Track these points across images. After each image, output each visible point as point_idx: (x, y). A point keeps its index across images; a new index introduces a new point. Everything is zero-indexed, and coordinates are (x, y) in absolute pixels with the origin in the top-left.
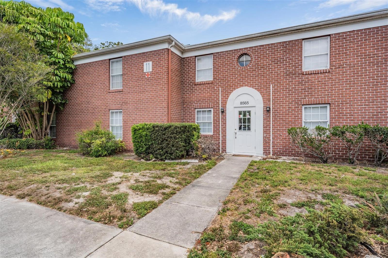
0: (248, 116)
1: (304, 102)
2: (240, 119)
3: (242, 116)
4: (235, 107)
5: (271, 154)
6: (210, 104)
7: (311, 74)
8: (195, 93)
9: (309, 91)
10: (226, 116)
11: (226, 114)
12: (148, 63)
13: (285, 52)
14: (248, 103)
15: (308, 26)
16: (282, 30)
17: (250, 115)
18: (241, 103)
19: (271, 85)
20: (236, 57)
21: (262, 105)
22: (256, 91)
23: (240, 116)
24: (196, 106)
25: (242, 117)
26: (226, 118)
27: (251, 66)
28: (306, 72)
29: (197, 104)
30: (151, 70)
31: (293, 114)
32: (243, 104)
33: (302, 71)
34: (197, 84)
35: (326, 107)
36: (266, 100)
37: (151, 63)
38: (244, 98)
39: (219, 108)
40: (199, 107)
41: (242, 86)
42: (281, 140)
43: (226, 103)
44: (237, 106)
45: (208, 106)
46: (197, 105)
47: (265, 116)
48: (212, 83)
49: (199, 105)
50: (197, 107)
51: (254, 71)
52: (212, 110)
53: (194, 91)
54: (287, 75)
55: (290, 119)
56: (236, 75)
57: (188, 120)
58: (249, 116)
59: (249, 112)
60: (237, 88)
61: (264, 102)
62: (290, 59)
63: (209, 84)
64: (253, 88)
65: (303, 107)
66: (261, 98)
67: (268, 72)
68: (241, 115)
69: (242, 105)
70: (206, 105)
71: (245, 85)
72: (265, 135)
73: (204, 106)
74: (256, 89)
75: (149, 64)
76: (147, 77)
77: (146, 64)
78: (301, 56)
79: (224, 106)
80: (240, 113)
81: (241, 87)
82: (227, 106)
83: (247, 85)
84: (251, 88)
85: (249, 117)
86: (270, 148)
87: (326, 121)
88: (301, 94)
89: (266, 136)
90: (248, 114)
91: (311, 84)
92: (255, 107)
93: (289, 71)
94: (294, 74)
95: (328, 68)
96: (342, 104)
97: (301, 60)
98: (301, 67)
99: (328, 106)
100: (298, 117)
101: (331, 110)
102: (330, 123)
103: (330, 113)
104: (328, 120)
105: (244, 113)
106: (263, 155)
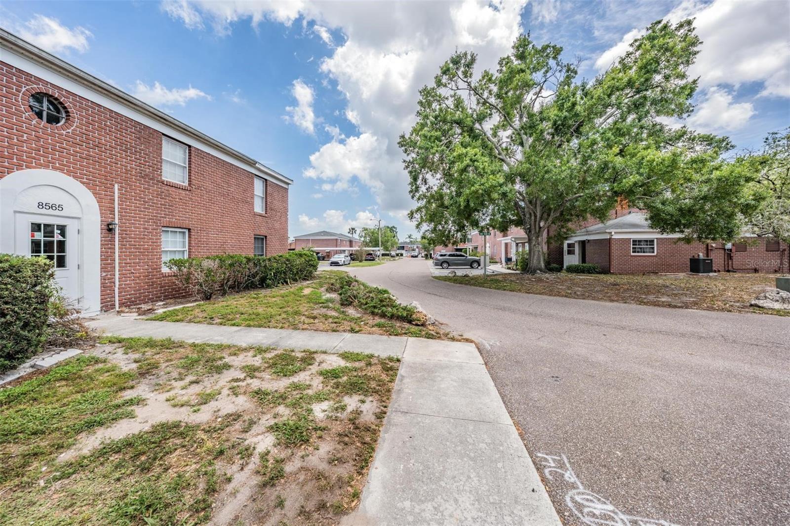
0: (57, 237)
1: (163, 222)
2: (35, 242)
3: (39, 236)
4: (15, 212)
5: (117, 306)
7: (172, 186)
9: (169, 209)
13: (139, 139)
14: (60, 209)
15: (177, 123)
17: (63, 234)
18: (40, 205)
19: (116, 186)
20: (24, 89)
21: (99, 219)
22: (83, 188)
23: (33, 236)
25: (43, 239)
27: (69, 130)
28: (167, 181)
31: (150, 239)
32: (48, 207)
33: (161, 179)
35: (184, 233)
36: (107, 209)
38: (51, 196)
41: (47, 167)
42: (133, 280)
44: (26, 211)
47: (103, 239)
51: (78, 146)
54: (143, 177)
55: (146, 246)
56: (25, 135)
59: (62, 229)
60: (27, 167)
61: (101, 213)
62: (146, 154)
64: (78, 180)
65: (163, 229)
66: (97, 205)
67: (109, 160)
68: (37, 233)
69: (44, 211)
71: (55, 168)
72: (104, 274)
74: (83, 183)
78: (160, 155)
80: (36, 228)
81: (41, 168)
83: (61, 170)
84: (71, 178)
85: (61, 238)
86: (114, 297)
87: (184, 249)
88: (161, 211)
89: (106, 276)
90: (59, 232)
91: (172, 199)
92: (79, 218)
93: (145, 171)
94: (151, 179)
95: (186, 184)
96: (200, 230)
97: (161, 163)
98: (161, 172)
99: (187, 231)
100: (157, 244)
101: (190, 237)
102: (189, 252)
103: (190, 241)
104: (187, 248)
105: (49, 230)
106: (99, 313)
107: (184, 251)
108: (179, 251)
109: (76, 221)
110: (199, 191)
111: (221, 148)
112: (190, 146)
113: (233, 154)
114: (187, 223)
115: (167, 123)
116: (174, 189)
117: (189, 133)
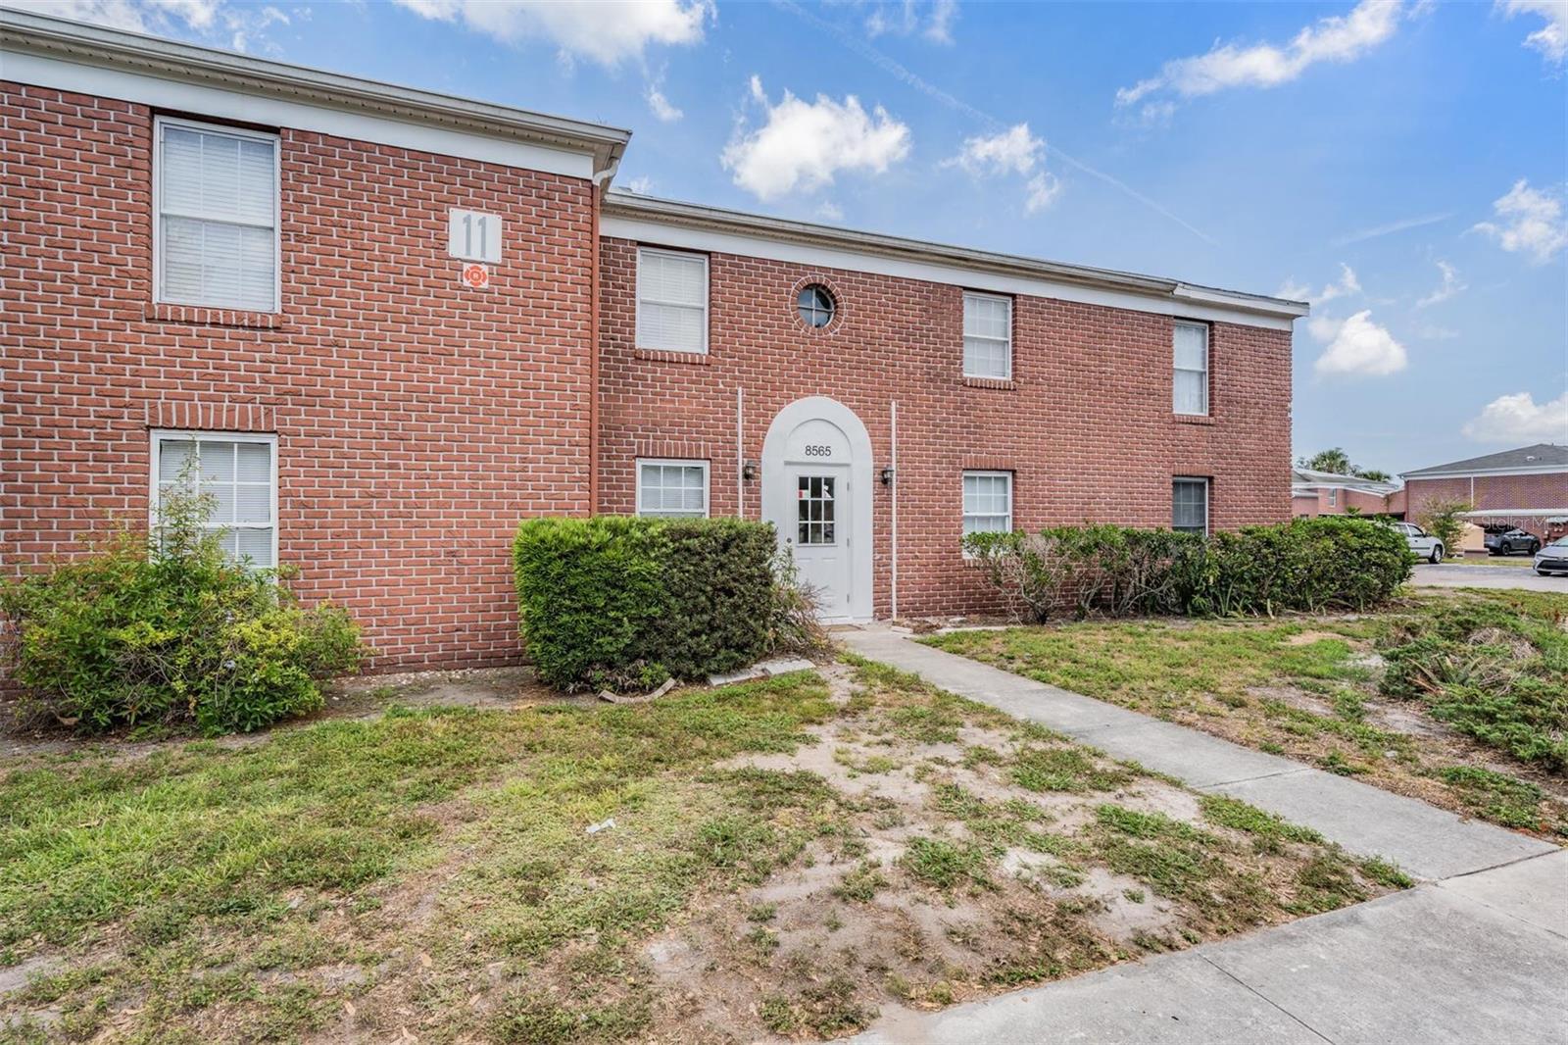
0: (825, 497)
1: (966, 461)
2: (803, 505)
3: (807, 495)
4: (788, 463)
5: (895, 612)
6: (702, 443)
7: (981, 387)
8: (638, 392)
9: (976, 433)
10: (758, 492)
11: (759, 485)
12: (476, 216)
13: (926, 310)
14: (828, 453)
15: (985, 257)
16: (930, 247)
17: (831, 492)
18: (809, 450)
19: (893, 403)
20: (793, 288)
21: (870, 464)
22: (852, 415)
23: (801, 495)
24: (639, 448)
25: (810, 499)
26: (759, 499)
27: (837, 330)
28: (971, 379)
29: (648, 437)
30: (495, 255)
31: (944, 494)
32: (815, 452)
33: (961, 377)
34: (647, 360)
35: (1005, 479)
36: (881, 448)
37: (495, 221)
38: (818, 435)
39: (736, 462)
40: (654, 450)
41: (814, 392)
42: (918, 570)
43: (760, 444)
44: (795, 460)
45: (690, 448)
46: (647, 444)
47: (877, 496)
48: (708, 365)
49: (654, 445)
50: (647, 449)
51: (847, 350)
52: (707, 465)
53: (630, 384)
54: (931, 380)
55: (937, 508)
56: (794, 352)
57: (606, 504)
58: (828, 495)
59: (830, 482)
60: (797, 398)
61: (875, 454)
62: (937, 336)
63: (697, 367)
64: (846, 405)
65: (964, 475)
67: (884, 362)
68: (804, 492)
69: (811, 459)
70: (683, 445)
71: (822, 392)
72: (878, 557)
73: (676, 449)
74: (852, 408)
75: (482, 222)
78: (960, 331)
79: (754, 454)
80: (803, 483)
81: (808, 395)
82: (764, 457)
83: (828, 393)
84: (839, 403)
85: (828, 497)
86: (890, 597)
87: (1005, 514)
88: (962, 439)
89: (880, 559)
90: (827, 488)
91: (980, 414)
92: (847, 465)
93: (935, 368)
94: (944, 381)
95: (1009, 378)
96: (1036, 472)
97: (961, 345)
98: (961, 364)
99: (1009, 476)
100: (954, 502)
101: (1015, 488)
102: (1014, 519)
103: (1015, 496)
104: (1010, 512)
105: (816, 486)
106: (871, 620)
107: (1004, 518)
108: (996, 518)
109: (845, 469)
110: (1033, 387)
111: (1080, 277)
112: (1014, 296)
113: (1111, 282)
114: (1008, 460)
115: (971, 264)
116: (984, 393)
117: (1010, 270)
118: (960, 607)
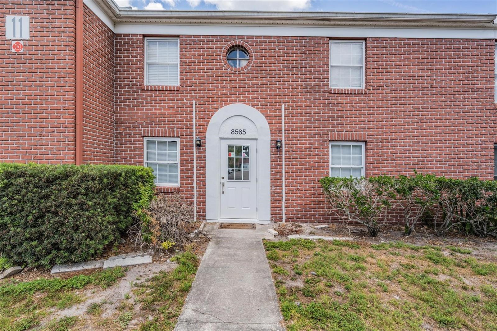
0: (244, 156)
1: (331, 136)
2: (230, 159)
3: (233, 155)
4: (221, 139)
5: (284, 219)
6: (175, 129)
7: (342, 94)
8: (143, 106)
9: (338, 120)
10: (204, 153)
11: (205, 149)
12: (18, 17)
13: (304, 53)
14: (244, 133)
15: (340, 16)
18: (233, 132)
19: (283, 105)
20: (223, 48)
21: (269, 138)
22: (258, 113)
23: (230, 155)
24: (144, 132)
25: (235, 157)
26: (205, 157)
27: (250, 68)
28: (335, 90)
29: (148, 127)
30: (26, 36)
31: (317, 155)
32: (237, 133)
33: (328, 88)
34: (148, 90)
35: (361, 146)
36: (275, 129)
37: (26, 19)
38: (239, 123)
39: (193, 138)
40: (151, 133)
41: (235, 102)
42: (299, 197)
43: (205, 129)
44: (225, 137)
45: (169, 132)
46: (148, 130)
47: (273, 156)
48: (178, 91)
49: (151, 131)
50: (148, 133)
51: (255, 78)
52: (178, 140)
53: (140, 102)
54: (308, 92)
55: (312, 163)
56: (224, 82)
57: (128, 159)
58: (246, 155)
59: (246, 148)
60: (225, 105)
61: (271, 133)
62: (312, 67)
63: (173, 92)
64: (254, 107)
65: (331, 144)
66: (267, 126)
67: (278, 83)
68: (232, 153)
69: (235, 136)
70: (166, 131)
71: (240, 101)
72: (274, 188)
73: (162, 132)
74: (258, 109)
75: (20, 20)
76: (13, 51)
77: (14, 20)
78: (327, 63)
79: (202, 134)
80: (231, 149)
81: (232, 103)
82: (207, 135)
83: (244, 102)
84: (250, 107)
85: (246, 156)
86: (281, 210)
87: (360, 166)
88: (328, 123)
89: (275, 190)
90: (245, 151)
91: (341, 109)
92: (256, 139)
93: (310, 85)
94: (316, 91)
95: (363, 87)
96: (382, 142)
97: (328, 70)
98: (328, 81)
99: (363, 145)
100: (323, 160)
101: (366, 152)
102: (366, 170)
103: (366, 156)
104: (364, 165)
105: (239, 150)
106: (269, 222)
107: (360, 169)
108: (354, 169)
109: (255, 141)
110: (380, 91)
112: (365, 39)
113: (439, 21)
114: (362, 134)
115: (332, 23)
116: (344, 97)
118: (328, 218)
